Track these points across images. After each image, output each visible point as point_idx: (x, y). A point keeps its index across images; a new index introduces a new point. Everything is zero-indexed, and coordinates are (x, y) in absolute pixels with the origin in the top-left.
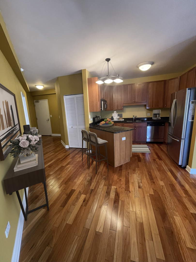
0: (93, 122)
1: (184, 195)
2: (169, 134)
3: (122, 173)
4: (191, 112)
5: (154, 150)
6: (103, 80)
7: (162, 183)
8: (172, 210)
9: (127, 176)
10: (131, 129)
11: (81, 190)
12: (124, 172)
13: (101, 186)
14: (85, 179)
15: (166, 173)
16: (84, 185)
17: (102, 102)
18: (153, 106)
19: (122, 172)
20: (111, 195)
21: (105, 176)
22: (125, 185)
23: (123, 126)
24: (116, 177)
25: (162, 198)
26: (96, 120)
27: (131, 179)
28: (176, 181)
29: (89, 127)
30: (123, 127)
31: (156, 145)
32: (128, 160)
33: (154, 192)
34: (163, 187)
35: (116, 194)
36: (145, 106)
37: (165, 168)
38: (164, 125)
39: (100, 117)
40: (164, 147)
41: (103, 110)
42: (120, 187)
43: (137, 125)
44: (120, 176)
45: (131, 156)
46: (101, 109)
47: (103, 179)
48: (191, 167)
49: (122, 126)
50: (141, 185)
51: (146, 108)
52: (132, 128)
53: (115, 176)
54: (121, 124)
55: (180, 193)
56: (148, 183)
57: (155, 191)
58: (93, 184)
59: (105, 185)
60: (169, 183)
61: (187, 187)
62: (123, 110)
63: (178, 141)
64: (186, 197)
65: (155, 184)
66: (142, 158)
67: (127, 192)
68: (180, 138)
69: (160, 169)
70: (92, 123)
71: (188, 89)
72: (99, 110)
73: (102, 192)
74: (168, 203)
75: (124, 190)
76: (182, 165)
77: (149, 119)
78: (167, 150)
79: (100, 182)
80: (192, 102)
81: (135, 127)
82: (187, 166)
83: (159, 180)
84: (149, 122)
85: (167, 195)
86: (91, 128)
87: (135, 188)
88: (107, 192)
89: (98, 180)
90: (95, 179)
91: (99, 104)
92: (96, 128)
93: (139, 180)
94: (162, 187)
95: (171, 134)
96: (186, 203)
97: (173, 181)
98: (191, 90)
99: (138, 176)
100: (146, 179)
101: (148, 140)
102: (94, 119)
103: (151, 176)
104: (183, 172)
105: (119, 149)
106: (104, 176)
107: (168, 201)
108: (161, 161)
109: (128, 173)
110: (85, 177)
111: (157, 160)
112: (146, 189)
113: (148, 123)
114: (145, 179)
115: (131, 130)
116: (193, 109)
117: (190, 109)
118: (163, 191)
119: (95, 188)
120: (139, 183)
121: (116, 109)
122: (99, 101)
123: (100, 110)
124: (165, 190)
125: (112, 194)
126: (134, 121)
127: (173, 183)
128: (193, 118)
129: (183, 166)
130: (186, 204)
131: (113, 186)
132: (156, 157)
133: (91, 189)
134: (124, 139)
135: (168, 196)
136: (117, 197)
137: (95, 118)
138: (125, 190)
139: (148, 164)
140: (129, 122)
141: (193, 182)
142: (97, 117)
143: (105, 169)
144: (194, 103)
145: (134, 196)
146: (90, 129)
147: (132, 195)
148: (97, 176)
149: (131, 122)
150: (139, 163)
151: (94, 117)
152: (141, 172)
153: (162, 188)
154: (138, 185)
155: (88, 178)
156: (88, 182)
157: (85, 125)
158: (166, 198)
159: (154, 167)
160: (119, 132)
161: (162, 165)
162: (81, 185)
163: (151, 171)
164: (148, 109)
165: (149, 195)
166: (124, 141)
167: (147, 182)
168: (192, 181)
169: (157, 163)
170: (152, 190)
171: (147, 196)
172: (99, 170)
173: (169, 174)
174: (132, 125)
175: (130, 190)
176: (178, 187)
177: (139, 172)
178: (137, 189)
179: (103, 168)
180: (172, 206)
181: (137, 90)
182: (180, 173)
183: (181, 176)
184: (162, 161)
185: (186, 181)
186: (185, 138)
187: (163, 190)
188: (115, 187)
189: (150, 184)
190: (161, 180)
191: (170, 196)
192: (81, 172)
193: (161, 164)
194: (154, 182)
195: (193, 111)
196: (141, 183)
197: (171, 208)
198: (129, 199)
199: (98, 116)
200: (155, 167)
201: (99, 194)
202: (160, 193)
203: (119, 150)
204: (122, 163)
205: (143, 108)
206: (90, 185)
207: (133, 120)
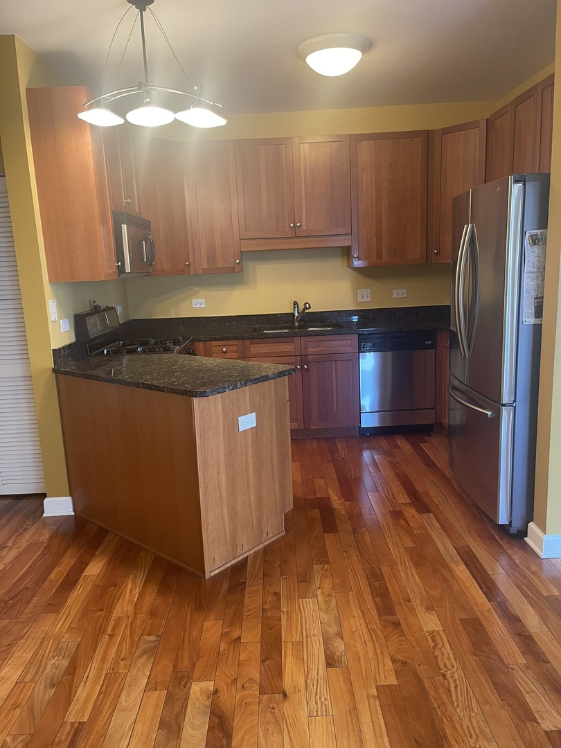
0: (73, 340)
1: (522, 660)
2: (454, 388)
3: (243, 602)
4: (529, 282)
5: (394, 465)
6: (121, 108)
7: (430, 622)
8: (471, 737)
9: (269, 614)
10: (281, 368)
11: (8, 739)
12: (253, 598)
13: (128, 694)
14: (33, 670)
15: (449, 569)
16: (31, 710)
17: (124, 227)
18: (379, 256)
19: (247, 596)
20: (187, 731)
21: (152, 638)
22: (263, 662)
23: (243, 356)
24: (211, 629)
25: (432, 693)
26: (95, 327)
27: (290, 627)
28: (489, 600)
29: (54, 370)
30: (242, 363)
31: (403, 444)
32: (273, 531)
33: (398, 674)
34: (437, 637)
35: (216, 720)
36: (346, 252)
37: (445, 547)
38: (433, 346)
39: (119, 310)
40: (436, 449)
41: (128, 270)
42: (235, 680)
43: (314, 348)
44: (236, 619)
45: (290, 506)
46: (121, 269)
47: (139, 657)
48: (543, 529)
49: (238, 358)
50: (339, 646)
51: (350, 265)
52: (289, 364)
53: (206, 625)
54: (235, 348)
55: (503, 652)
56: (371, 631)
57: (402, 666)
58: (81, 692)
59: (152, 686)
60: (463, 616)
61: (532, 621)
62: (241, 271)
63: (489, 413)
64: (527, 667)
65: (403, 634)
66: (343, 512)
67: (270, 700)
68: (497, 404)
69: (423, 558)
70: (70, 346)
71: (516, 181)
72: (105, 268)
73: (139, 726)
74: (458, 710)
75: (255, 690)
76: (511, 522)
77: (367, 316)
78: (452, 464)
79: (126, 675)
80: (532, 236)
81: (304, 358)
82: (531, 525)
83: (420, 610)
84: (365, 330)
85: (455, 673)
86: (61, 376)
87: (308, 672)
88: (162, 725)
89: (116, 662)
90: (95, 664)
91: (103, 236)
92: (95, 373)
93: (330, 626)
94: (433, 639)
95: (463, 388)
96: (528, 693)
97: (477, 605)
98: (524, 185)
99: (323, 606)
100: (363, 613)
101: (369, 420)
102: (79, 322)
103: (381, 596)
104: (518, 557)
105: (224, 477)
106: (149, 634)
107: (457, 700)
108: (425, 515)
109: (277, 595)
110: (36, 664)
111: (410, 512)
112: (363, 665)
113: (362, 338)
114: (356, 614)
115: (281, 374)
116: (535, 270)
117: (528, 267)
118: (436, 657)
119: (97, 710)
120: (327, 641)
121: (205, 266)
122: (104, 222)
123: (115, 269)
124: (446, 653)
125: (193, 729)
126: (299, 327)
127: (479, 614)
128: (539, 313)
129: (513, 530)
130: (527, 697)
131: (199, 680)
132: (403, 498)
133: (73, 724)
134: (247, 422)
135: (456, 677)
136: (221, 735)
137: (89, 315)
138: (262, 692)
139: (367, 537)
140: (275, 336)
141: (555, 592)
142: (96, 310)
143: (150, 597)
144: (539, 242)
145: (303, 714)
146: (57, 377)
147: (298, 709)
148: (109, 644)
149: (281, 336)
150: (329, 539)
151: (79, 311)
152: (337, 581)
153: (432, 645)
154: (326, 648)
155: (56, 664)
156: (52, 686)
157: (25, 356)
158: (449, 691)
159: (396, 548)
160: (220, 390)
161: (433, 535)
162: (8, 714)
163: (386, 570)
164: (358, 270)
165: (374, 692)
166: (250, 433)
167: (365, 630)
168: (547, 589)
169: (409, 531)
170: (390, 662)
171: (368, 697)
172: (118, 607)
173: (461, 571)
174: (287, 348)
175: (287, 684)
176: (498, 629)
177: (327, 584)
178: (321, 673)
179: (141, 595)
180: (474, 721)
181: (305, 172)
182: (504, 561)
183: (509, 576)
184: (431, 515)
185: (527, 597)
186: (515, 401)
187: (437, 653)
188: (210, 685)
189: (380, 633)
190: (429, 609)
191: (466, 679)
192: (11, 638)
193: (425, 529)
194: (397, 625)
195: (537, 277)
196: (339, 640)
197: (469, 731)
198: (281, 733)
199: (102, 304)
200: (402, 550)
201: (121, 740)
202: (423, 671)
203: (224, 482)
204: (246, 548)
205: (338, 264)
206: (68, 702)
207: (293, 322)
